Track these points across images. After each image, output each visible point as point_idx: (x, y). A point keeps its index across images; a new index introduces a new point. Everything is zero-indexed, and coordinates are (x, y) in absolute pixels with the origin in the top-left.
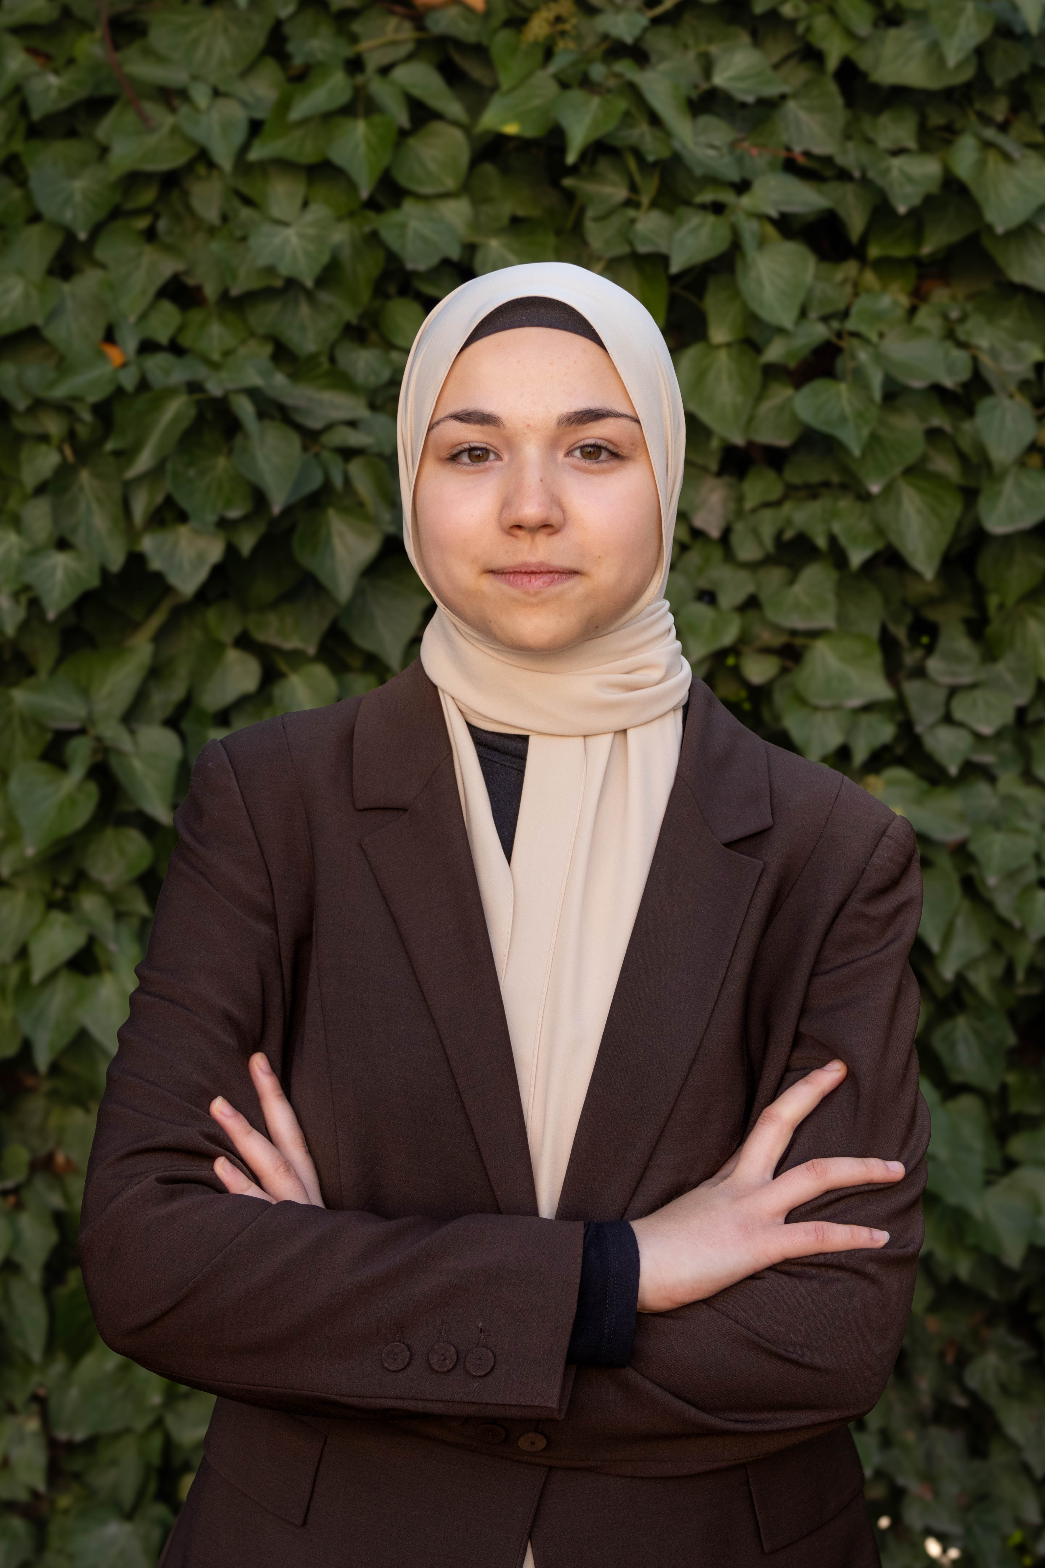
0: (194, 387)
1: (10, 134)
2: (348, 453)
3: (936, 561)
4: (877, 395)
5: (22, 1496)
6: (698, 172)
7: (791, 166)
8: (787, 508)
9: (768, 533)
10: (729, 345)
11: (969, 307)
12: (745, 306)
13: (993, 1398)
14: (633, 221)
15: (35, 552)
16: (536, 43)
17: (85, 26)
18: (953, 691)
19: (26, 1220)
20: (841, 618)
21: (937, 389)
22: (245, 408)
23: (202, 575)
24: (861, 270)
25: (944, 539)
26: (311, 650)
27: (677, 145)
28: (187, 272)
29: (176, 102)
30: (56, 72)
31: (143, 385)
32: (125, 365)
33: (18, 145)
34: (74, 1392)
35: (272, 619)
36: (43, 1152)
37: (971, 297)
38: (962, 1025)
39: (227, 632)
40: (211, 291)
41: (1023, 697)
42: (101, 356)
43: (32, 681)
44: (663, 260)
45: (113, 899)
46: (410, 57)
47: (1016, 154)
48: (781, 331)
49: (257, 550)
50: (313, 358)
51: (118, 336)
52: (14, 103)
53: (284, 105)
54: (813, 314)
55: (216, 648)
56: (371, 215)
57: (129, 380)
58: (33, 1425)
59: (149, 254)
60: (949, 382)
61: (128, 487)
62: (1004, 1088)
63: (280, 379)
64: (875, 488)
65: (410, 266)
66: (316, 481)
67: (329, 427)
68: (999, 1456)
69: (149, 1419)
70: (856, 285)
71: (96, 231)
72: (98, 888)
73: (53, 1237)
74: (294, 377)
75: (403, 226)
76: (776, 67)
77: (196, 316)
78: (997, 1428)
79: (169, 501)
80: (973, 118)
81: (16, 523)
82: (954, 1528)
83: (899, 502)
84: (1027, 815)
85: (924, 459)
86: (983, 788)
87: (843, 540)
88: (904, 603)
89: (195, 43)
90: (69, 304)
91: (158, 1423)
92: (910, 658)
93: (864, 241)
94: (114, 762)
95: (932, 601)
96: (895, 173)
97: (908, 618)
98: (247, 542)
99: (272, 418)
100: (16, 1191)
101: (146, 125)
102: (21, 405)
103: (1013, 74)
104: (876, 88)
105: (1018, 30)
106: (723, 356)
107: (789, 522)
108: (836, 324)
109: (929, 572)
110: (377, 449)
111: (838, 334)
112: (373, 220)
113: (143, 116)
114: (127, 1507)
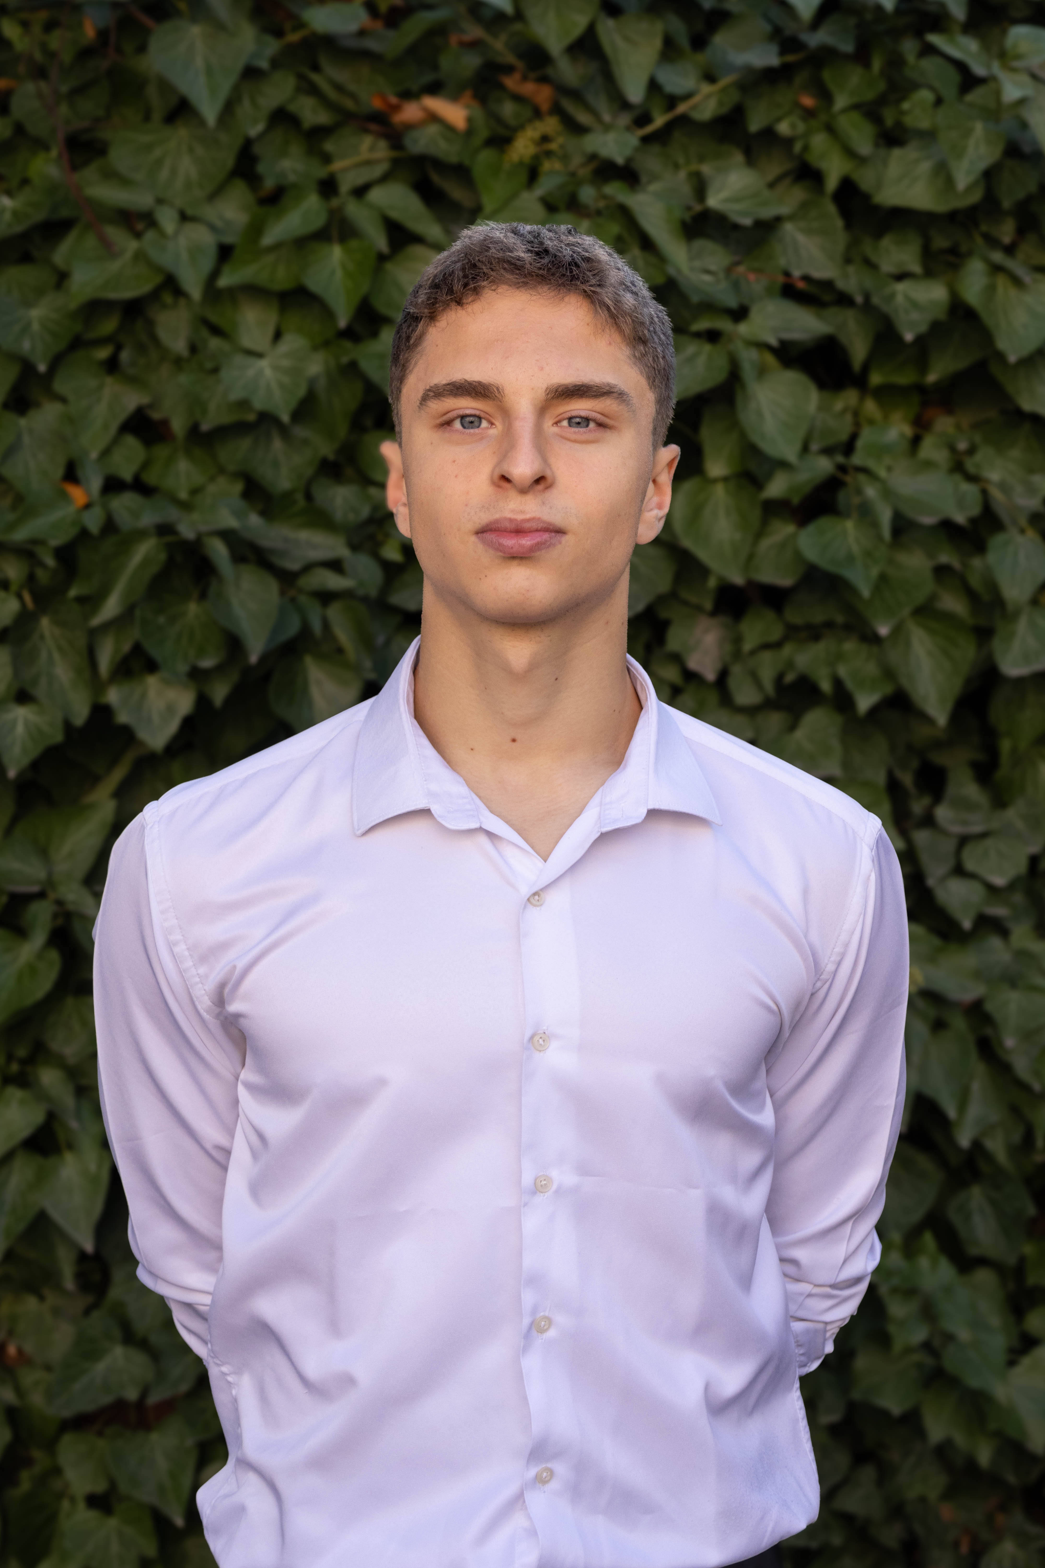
0: (165, 530)
2: (326, 597)
3: (949, 706)
4: (886, 532)
6: (695, 299)
7: (789, 291)
8: (787, 650)
9: (767, 676)
10: (725, 479)
11: (978, 438)
12: (743, 435)
16: (521, 163)
17: (40, 145)
18: (964, 841)
20: (846, 763)
21: (947, 526)
22: (219, 551)
23: (173, 727)
24: (862, 399)
25: (957, 683)
27: (671, 271)
28: (151, 406)
29: (140, 226)
30: (9, 193)
31: (110, 526)
32: (88, 506)
37: (975, 426)
38: (976, 1195)
40: (178, 426)
41: (1035, 847)
42: (64, 496)
45: (74, 1074)
46: (384, 179)
47: (1027, 278)
48: (783, 465)
49: (229, 701)
50: (288, 496)
51: (80, 473)
53: (255, 230)
54: (814, 447)
56: (348, 344)
57: (93, 522)
59: (111, 387)
60: (960, 518)
61: (94, 634)
62: (1022, 1260)
63: (254, 520)
64: (883, 630)
66: (293, 628)
67: (308, 568)
70: (856, 414)
71: (56, 362)
72: (58, 1061)
74: (267, 513)
75: (381, 357)
76: (772, 185)
77: (161, 452)
79: (137, 649)
80: (979, 241)
83: (908, 645)
85: (933, 598)
86: (995, 942)
87: (849, 685)
88: (910, 747)
89: (159, 163)
90: (26, 440)
92: (918, 807)
93: (866, 367)
95: (938, 744)
96: (900, 299)
97: (915, 764)
98: (219, 693)
99: (247, 561)
101: (109, 250)
103: (1021, 194)
104: (877, 208)
105: (1027, 149)
106: (720, 492)
107: (790, 664)
108: (840, 459)
109: (941, 718)
110: (361, 592)
111: (842, 468)
112: (350, 351)
113: (105, 242)
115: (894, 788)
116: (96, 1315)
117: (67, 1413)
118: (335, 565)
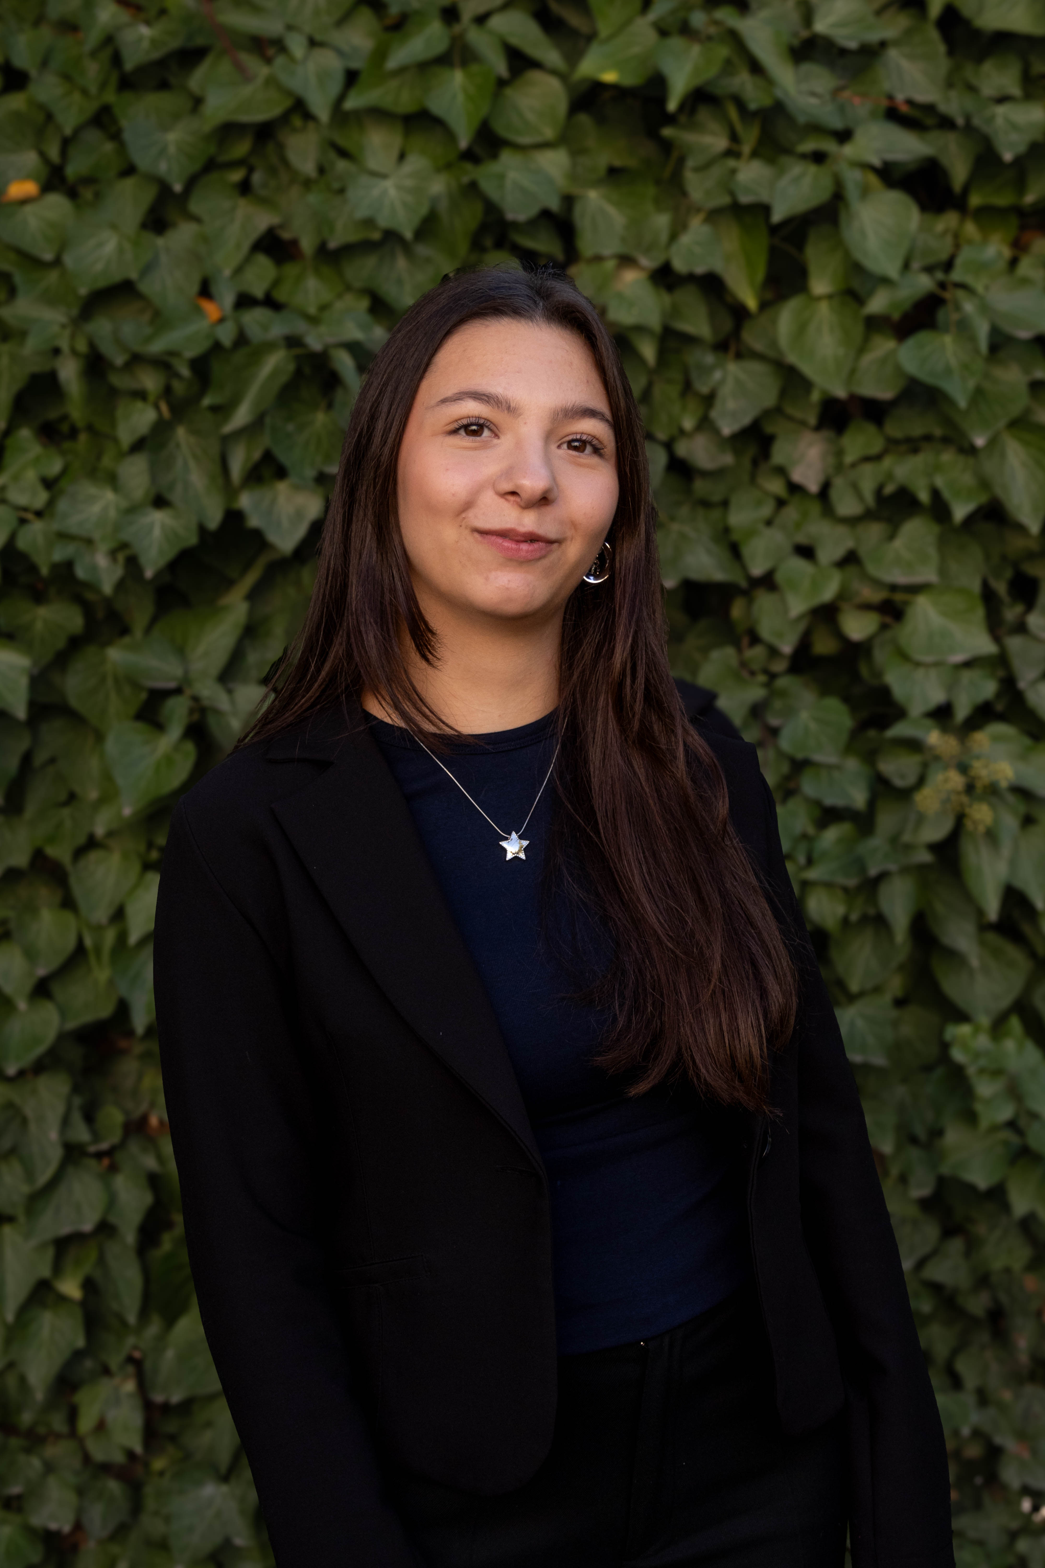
0: (293, 342)
1: (103, 86)
3: (1041, 514)
4: (984, 346)
5: (119, 1458)
6: (802, 119)
7: (893, 115)
8: (887, 462)
9: (868, 488)
10: (830, 297)
12: (847, 254)
14: (733, 172)
15: (132, 510)
19: (120, 1182)
20: (943, 572)
21: (1040, 342)
22: (345, 363)
23: (301, 531)
24: (962, 221)
27: (779, 93)
28: (281, 226)
29: (271, 52)
30: (148, 23)
31: (241, 340)
32: (221, 320)
33: (110, 97)
34: (170, 1354)
36: (137, 1113)
40: (307, 245)
42: (199, 311)
43: (127, 640)
44: (765, 209)
48: (885, 281)
51: (214, 290)
52: (107, 53)
53: (380, 54)
54: (916, 265)
56: (469, 166)
57: (226, 335)
58: (130, 1386)
59: (244, 207)
61: (227, 441)
63: (379, 333)
64: (980, 441)
65: (510, 216)
70: (957, 236)
71: (191, 183)
73: (147, 1199)
75: (501, 177)
76: (879, 12)
77: (291, 270)
79: (268, 457)
81: (112, 480)
83: (1003, 456)
85: (1027, 412)
87: (946, 494)
88: (1004, 558)
90: (164, 258)
92: (1011, 613)
93: (966, 189)
94: (212, 721)
95: (1031, 556)
96: (999, 121)
97: (1009, 574)
100: (110, 1153)
101: (242, 75)
102: (119, 360)
104: (979, 34)
106: (824, 309)
107: (890, 476)
108: (940, 275)
109: (1034, 527)
111: (942, 285)
112: (470, 172)
113: (239, 67)
114: (223, 1469)
115: (989, 597)
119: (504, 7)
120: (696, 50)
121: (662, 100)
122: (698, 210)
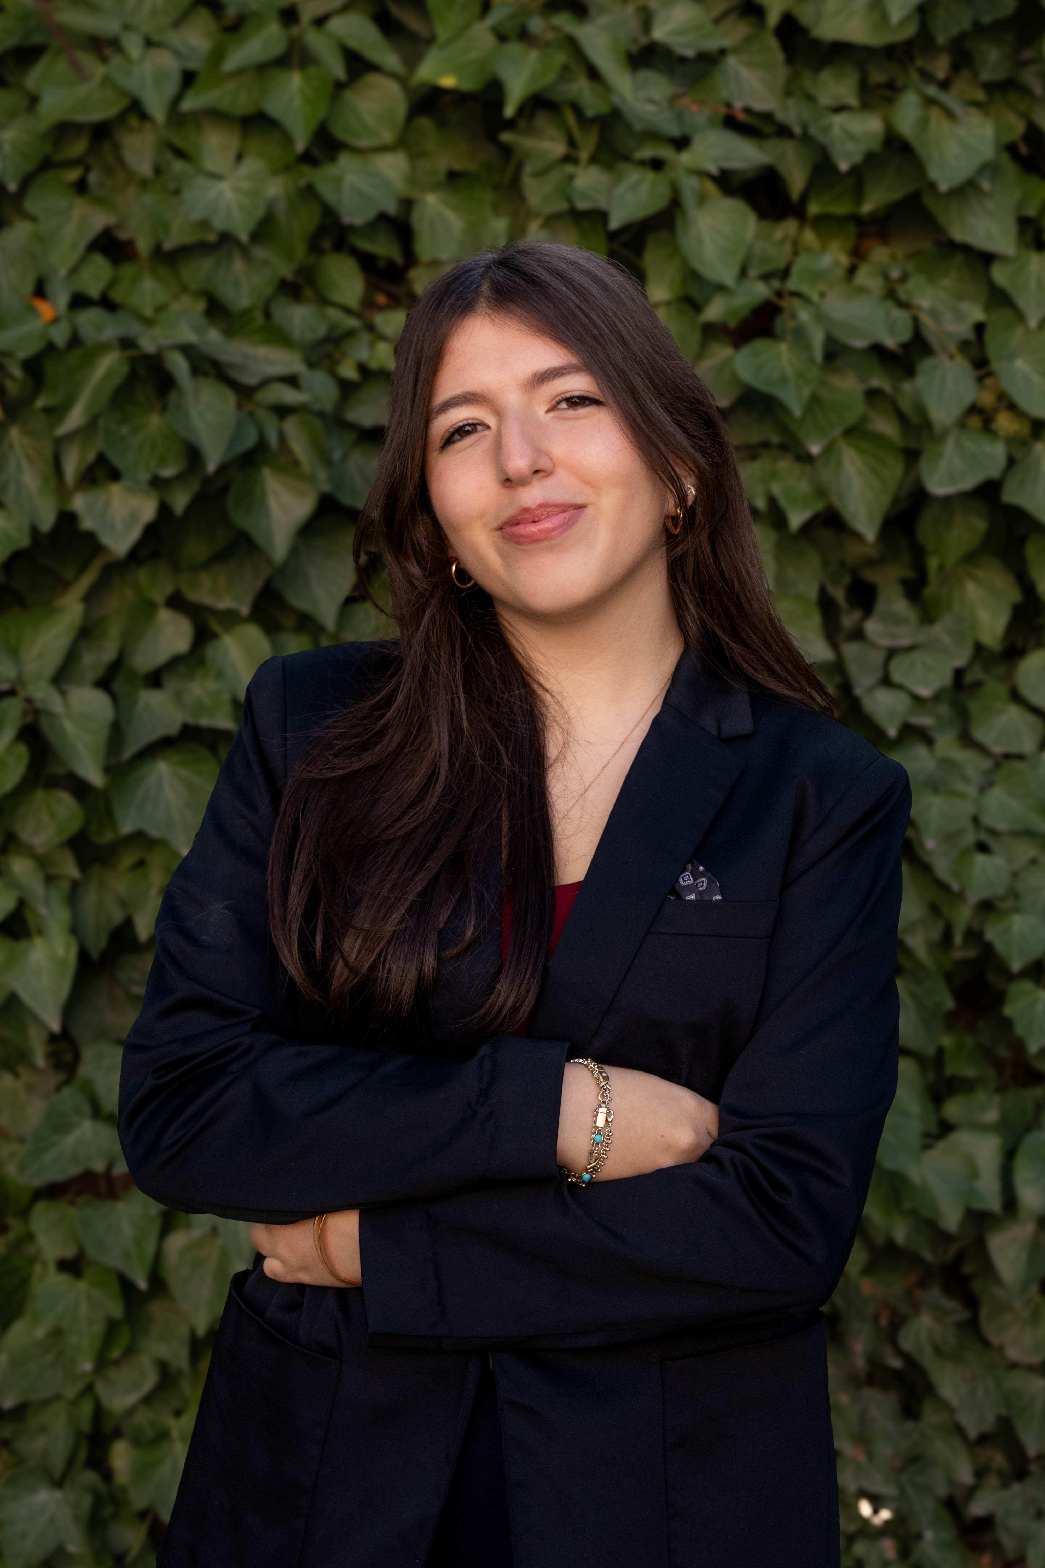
0: (127, 343)
2: (282, 411)
3: (878, 522)
4: (818, 355)
6: (638, 127)
7: (731, 123)
10: (668, 304)
11: (910, 267)
12: (685, 263)
13: (928, 1360)
14: (571, 177)
18: (891, 653)
21: (878, 350)
22: (179, 365)
23: (135, 534)
24: (801, 229)
25: (885, 501)
26: (245, 610)
27: (616, 100)
28: (119, 226)
29: (108, 51)
31: (75, 341)
32: (55, 321)
35: (205, 579)
37: (910, 256)
39: (159, 592)
40: (143, 245)
41: (961, 660)
42: (32, 311)
44: (601, 216)
45: (42, 862)
47: (958, 110)
48: (721, 288)
49: (190, 509)
50: (246, 314)
51: (49, 289)
53: (217, 56)
54: (753, 273)
55: (148, 608)
56: (306, 169)
57: (60, 336)
59: (80, 207)
60: (890, 342)
61: (59, 443)
62: (940, 1051)
63: (214, 335)
64: (815, 449)
65: (347, 219)
66: (250, 440)
67: (265, 383)
68: (931, 1416)
69: (79, 1386)
70: (795, 244)
71: (26, 182)
72: (28, 851)
74: (229, 332)
75: (339, 180)
76: (717, 21)
77: (128, 270)
78: (929, 1389)
79: (101, 459)
80: (914, 76)
82: (888, 1490)
83: (839, 463)
84: (965, 779)
85: (864, 419)
86: (920, 751)
87: (783, 502)
88: (842, 564)
91: (89, 1389)
92: (849, 620)
93: (804, 198)
94: (45, 724)
95: (870, 563)
96: (836, 131)
97: (847, 580)
98: (180, 501)
99: (206, 374)
101: (79, 74)
103: (955, 31)
104: (816, 43)
108: (776, 284)
109: (870, 533)
110: (316, 407)
111: (779, 294)
112: (308, 174)
113: (75, 66)
114: (57, 1474)
115: (826, 604)
116: (66, 1091)
117: (38, 1182)
118: (292, 381)
119: (344, 9)
120: (533, 56)
121: (499, 104)
122: (537, 215)
